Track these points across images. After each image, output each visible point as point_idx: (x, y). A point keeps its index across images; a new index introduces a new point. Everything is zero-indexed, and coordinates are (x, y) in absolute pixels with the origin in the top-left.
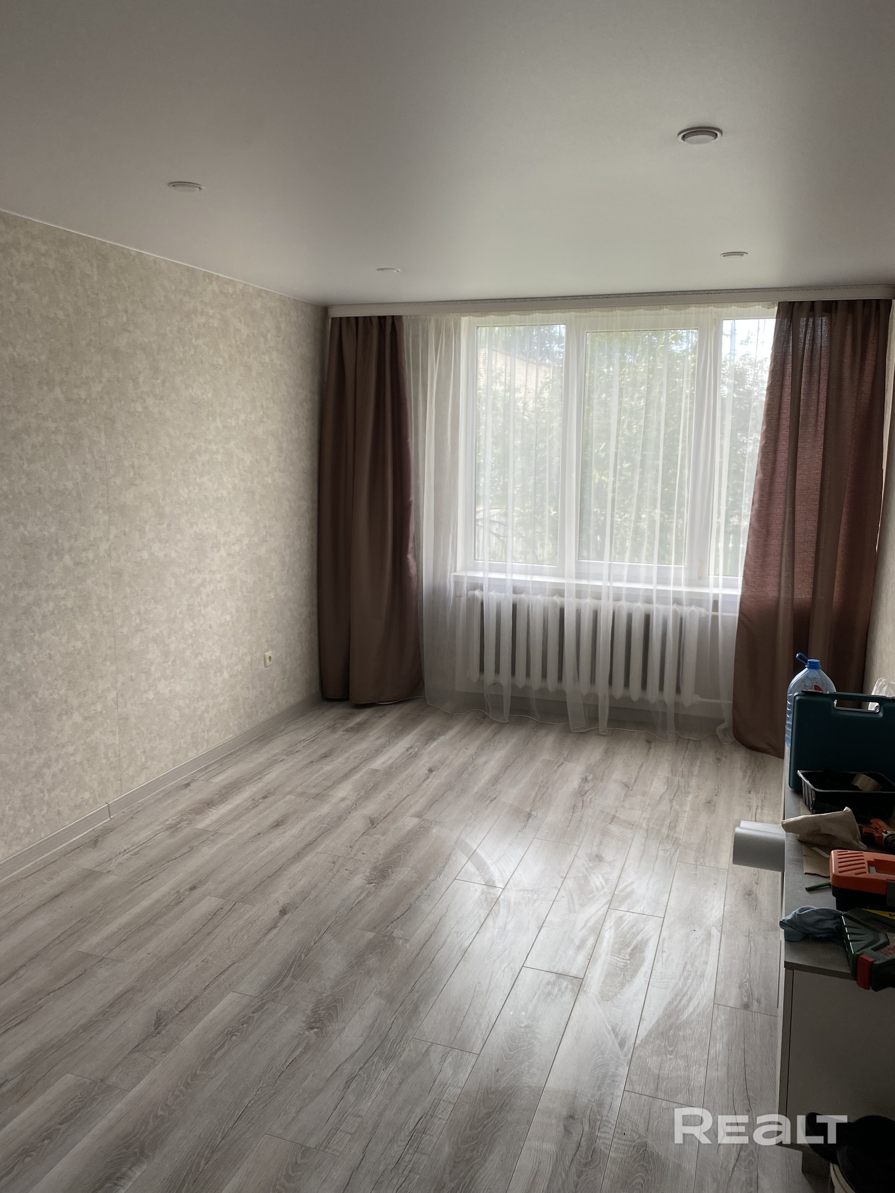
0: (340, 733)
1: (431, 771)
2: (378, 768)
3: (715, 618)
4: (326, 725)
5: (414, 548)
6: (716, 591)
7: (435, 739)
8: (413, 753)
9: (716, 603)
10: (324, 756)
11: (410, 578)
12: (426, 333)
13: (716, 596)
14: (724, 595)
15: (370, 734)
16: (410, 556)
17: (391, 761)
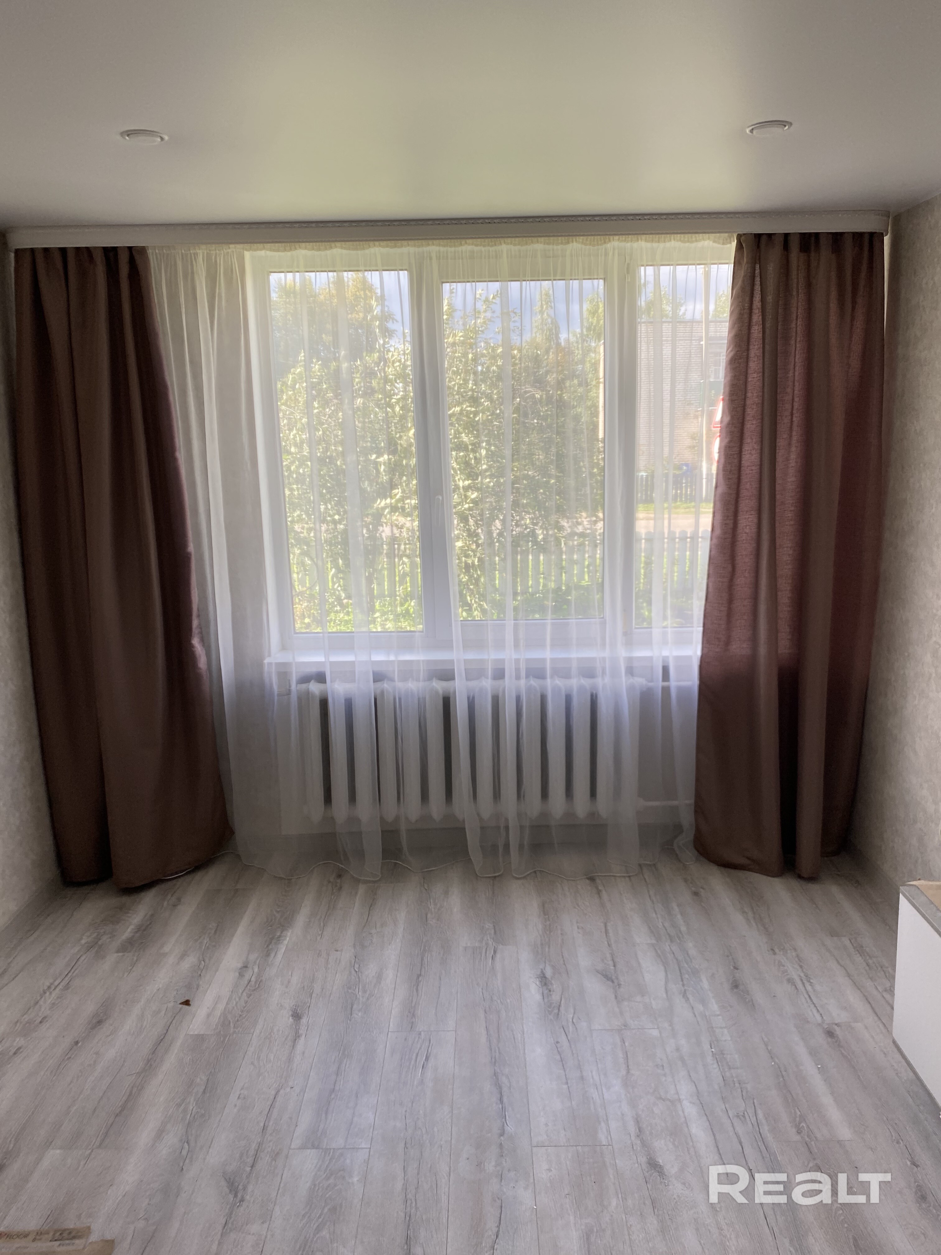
0: (112, 958)
1: (297, 1016)
2: (202, 1033)
3: (666, 691)
4: (83, 942)
5: (200, 626)
6: (665, 653)
7: (279, 939)
8: (253, 979)
9: (666, 670)
10: (94, 1021)
11: (198, 677)
12: (190, 276)
13: (665, 659)
14: (677, 658)
15: (166, 949)
16: (196, 642)
17: (221, 1007)
